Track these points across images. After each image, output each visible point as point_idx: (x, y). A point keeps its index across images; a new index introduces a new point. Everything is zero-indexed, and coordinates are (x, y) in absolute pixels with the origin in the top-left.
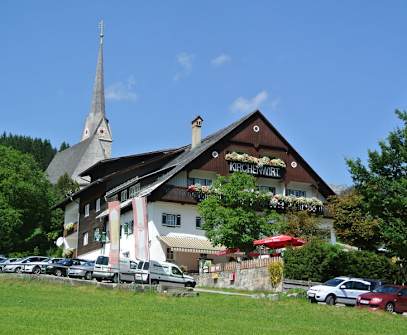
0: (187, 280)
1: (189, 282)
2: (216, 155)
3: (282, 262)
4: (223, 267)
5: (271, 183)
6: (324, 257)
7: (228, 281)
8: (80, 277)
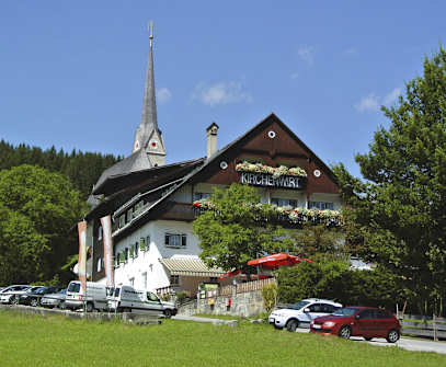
0: (165, 307)
1: (168, 309)
2: (225, 166)
3: (276, 284)
4: (219, 290)
5: (292, 195)
6: (320, 277)
7: (224, 306)
8: (52, 307)
